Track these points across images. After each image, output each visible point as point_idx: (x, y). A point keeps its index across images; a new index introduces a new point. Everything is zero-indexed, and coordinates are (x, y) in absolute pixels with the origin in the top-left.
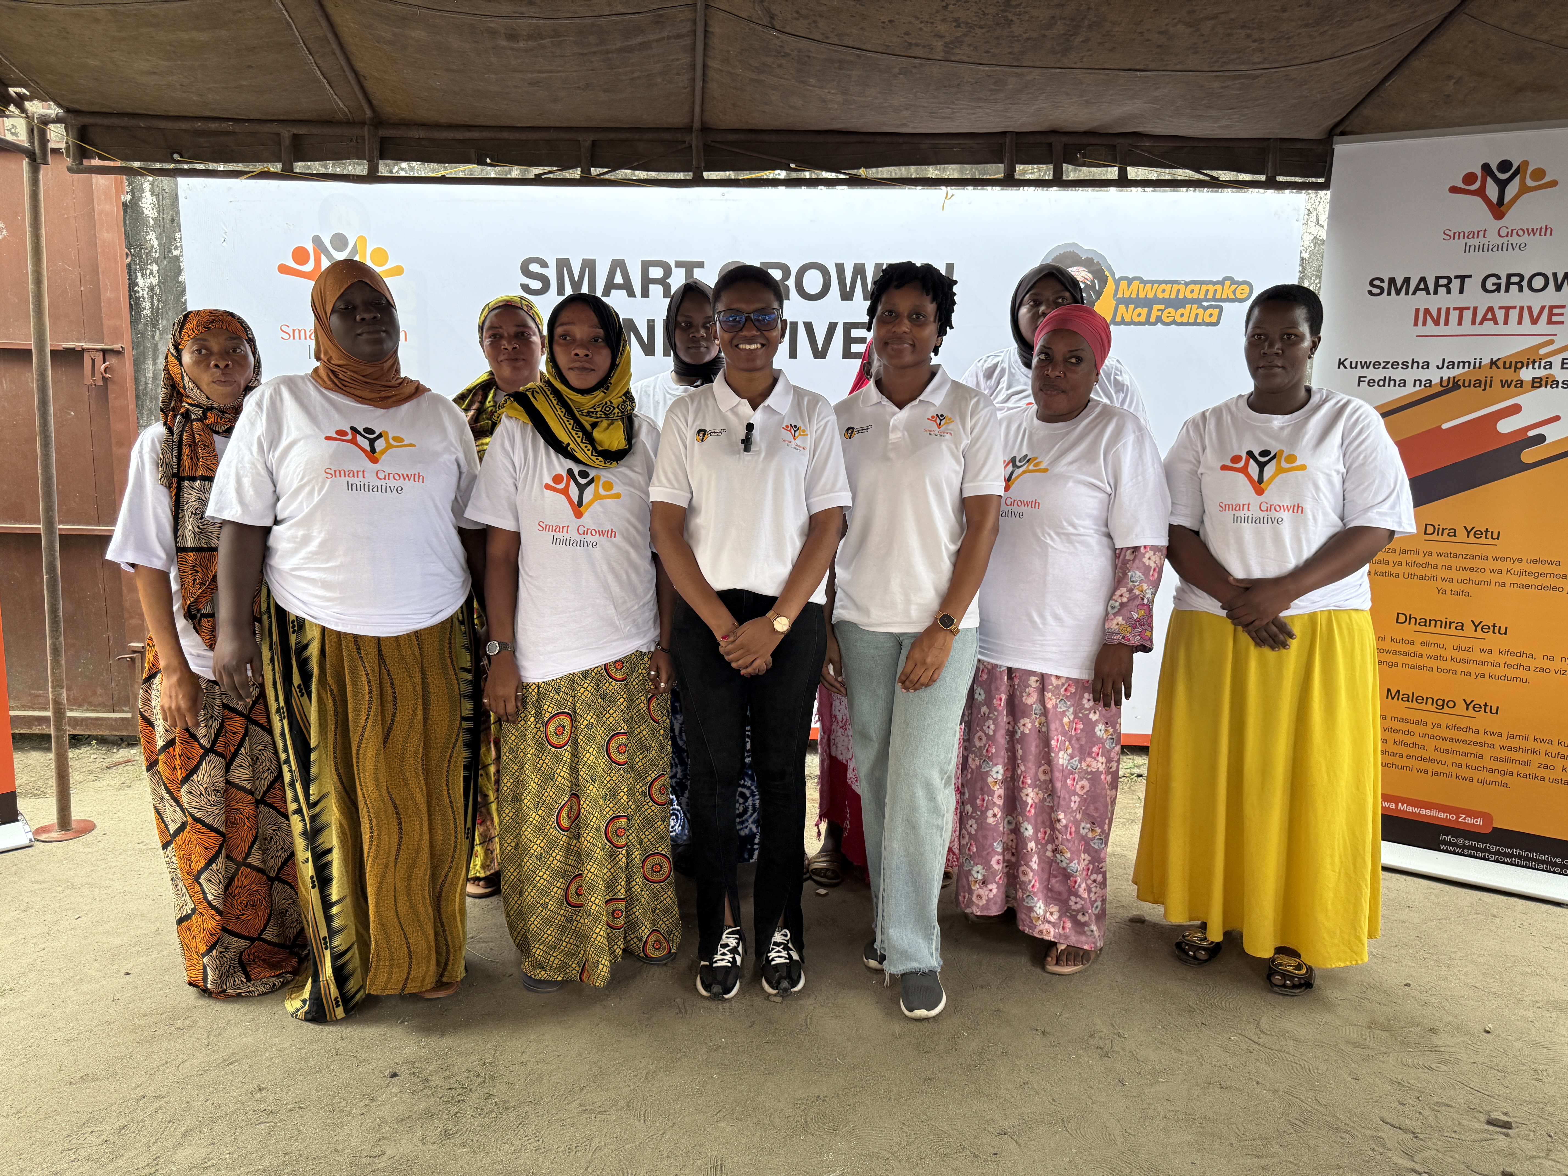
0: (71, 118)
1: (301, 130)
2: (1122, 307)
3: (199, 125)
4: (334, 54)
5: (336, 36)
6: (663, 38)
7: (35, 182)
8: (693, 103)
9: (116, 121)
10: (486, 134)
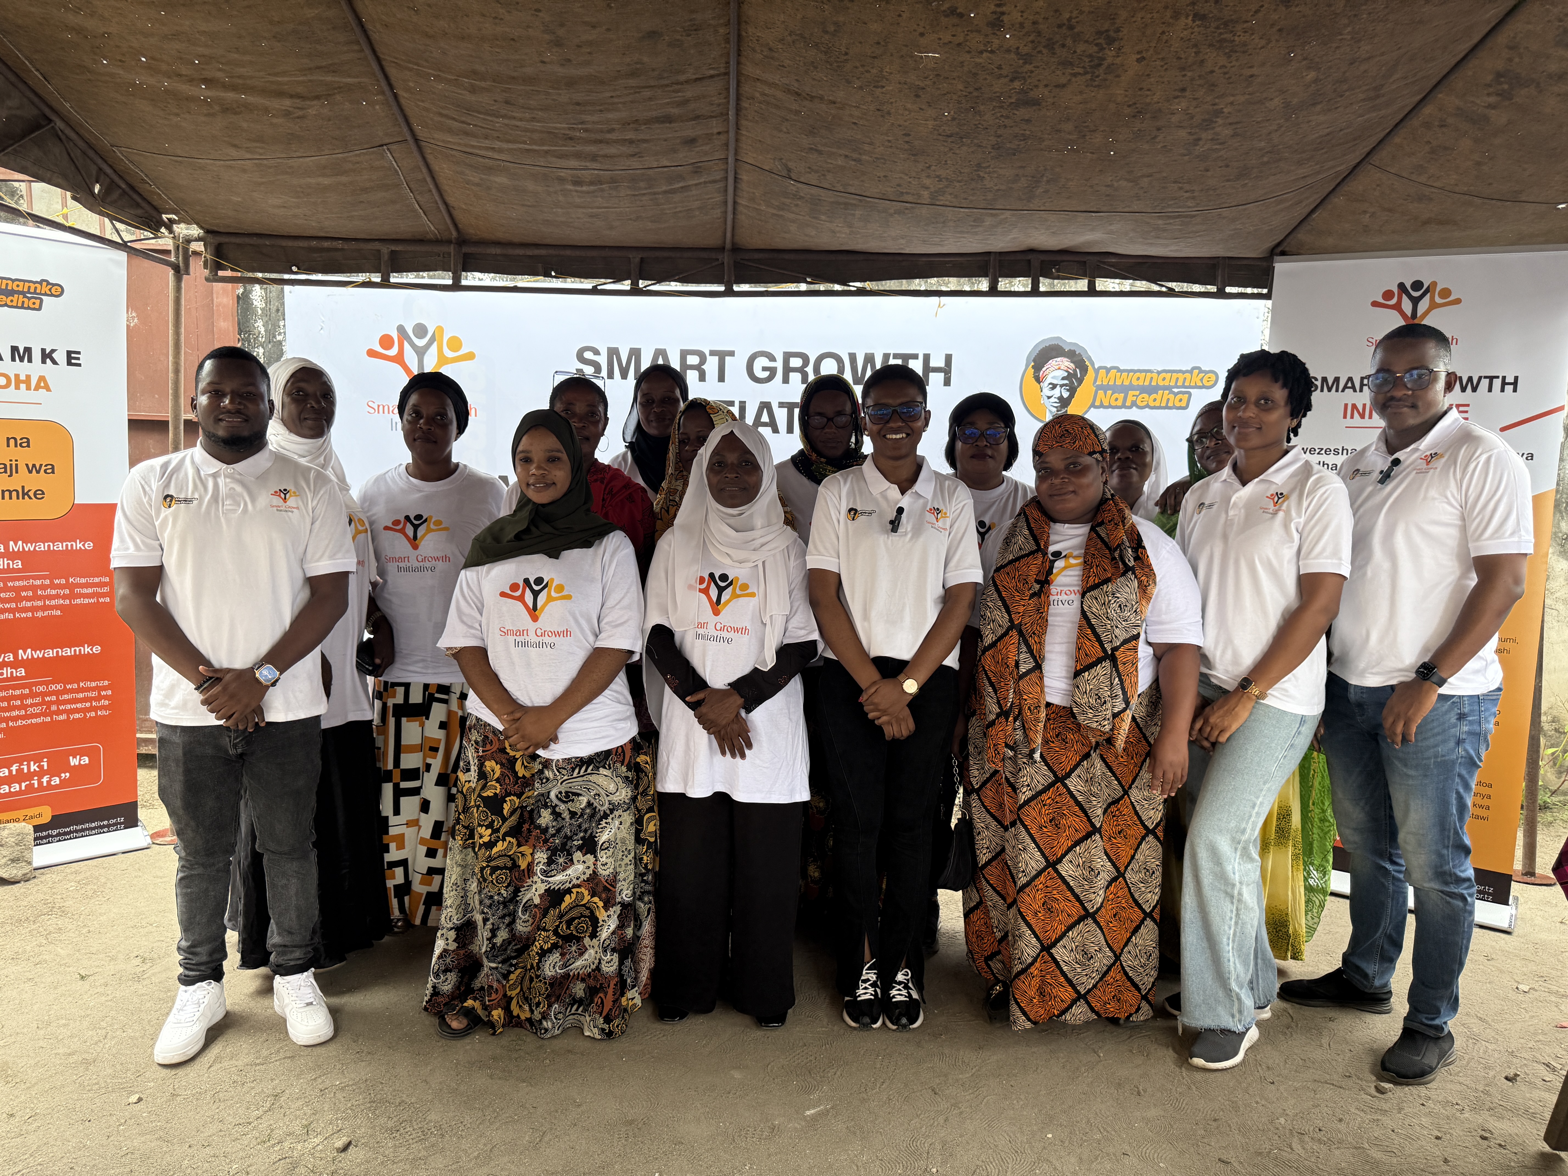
0: (210, 238)
1: (399, 248)
2: (1101, 392)
3: (314, 243)
4: (430, 191)
5: (433, 178)
6: (700, 183)
7: (178, 289)
8: (725, 229)
9: (247, 240)
10: (552, 252)
